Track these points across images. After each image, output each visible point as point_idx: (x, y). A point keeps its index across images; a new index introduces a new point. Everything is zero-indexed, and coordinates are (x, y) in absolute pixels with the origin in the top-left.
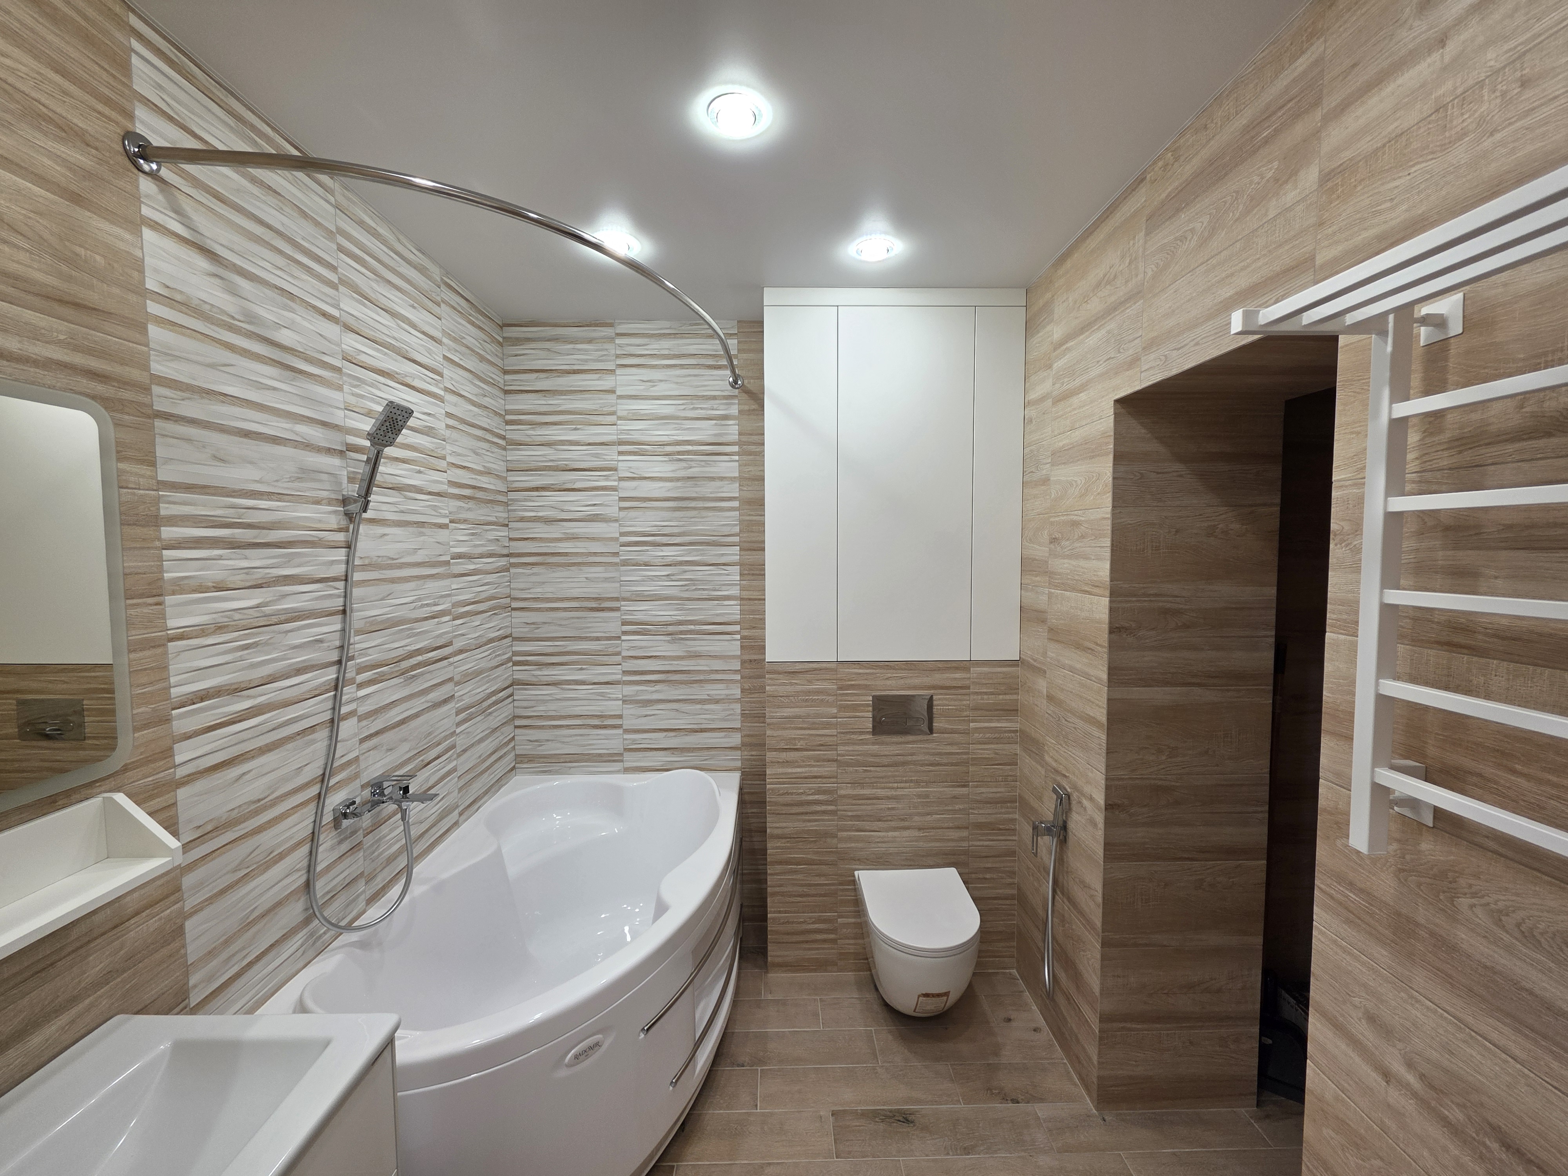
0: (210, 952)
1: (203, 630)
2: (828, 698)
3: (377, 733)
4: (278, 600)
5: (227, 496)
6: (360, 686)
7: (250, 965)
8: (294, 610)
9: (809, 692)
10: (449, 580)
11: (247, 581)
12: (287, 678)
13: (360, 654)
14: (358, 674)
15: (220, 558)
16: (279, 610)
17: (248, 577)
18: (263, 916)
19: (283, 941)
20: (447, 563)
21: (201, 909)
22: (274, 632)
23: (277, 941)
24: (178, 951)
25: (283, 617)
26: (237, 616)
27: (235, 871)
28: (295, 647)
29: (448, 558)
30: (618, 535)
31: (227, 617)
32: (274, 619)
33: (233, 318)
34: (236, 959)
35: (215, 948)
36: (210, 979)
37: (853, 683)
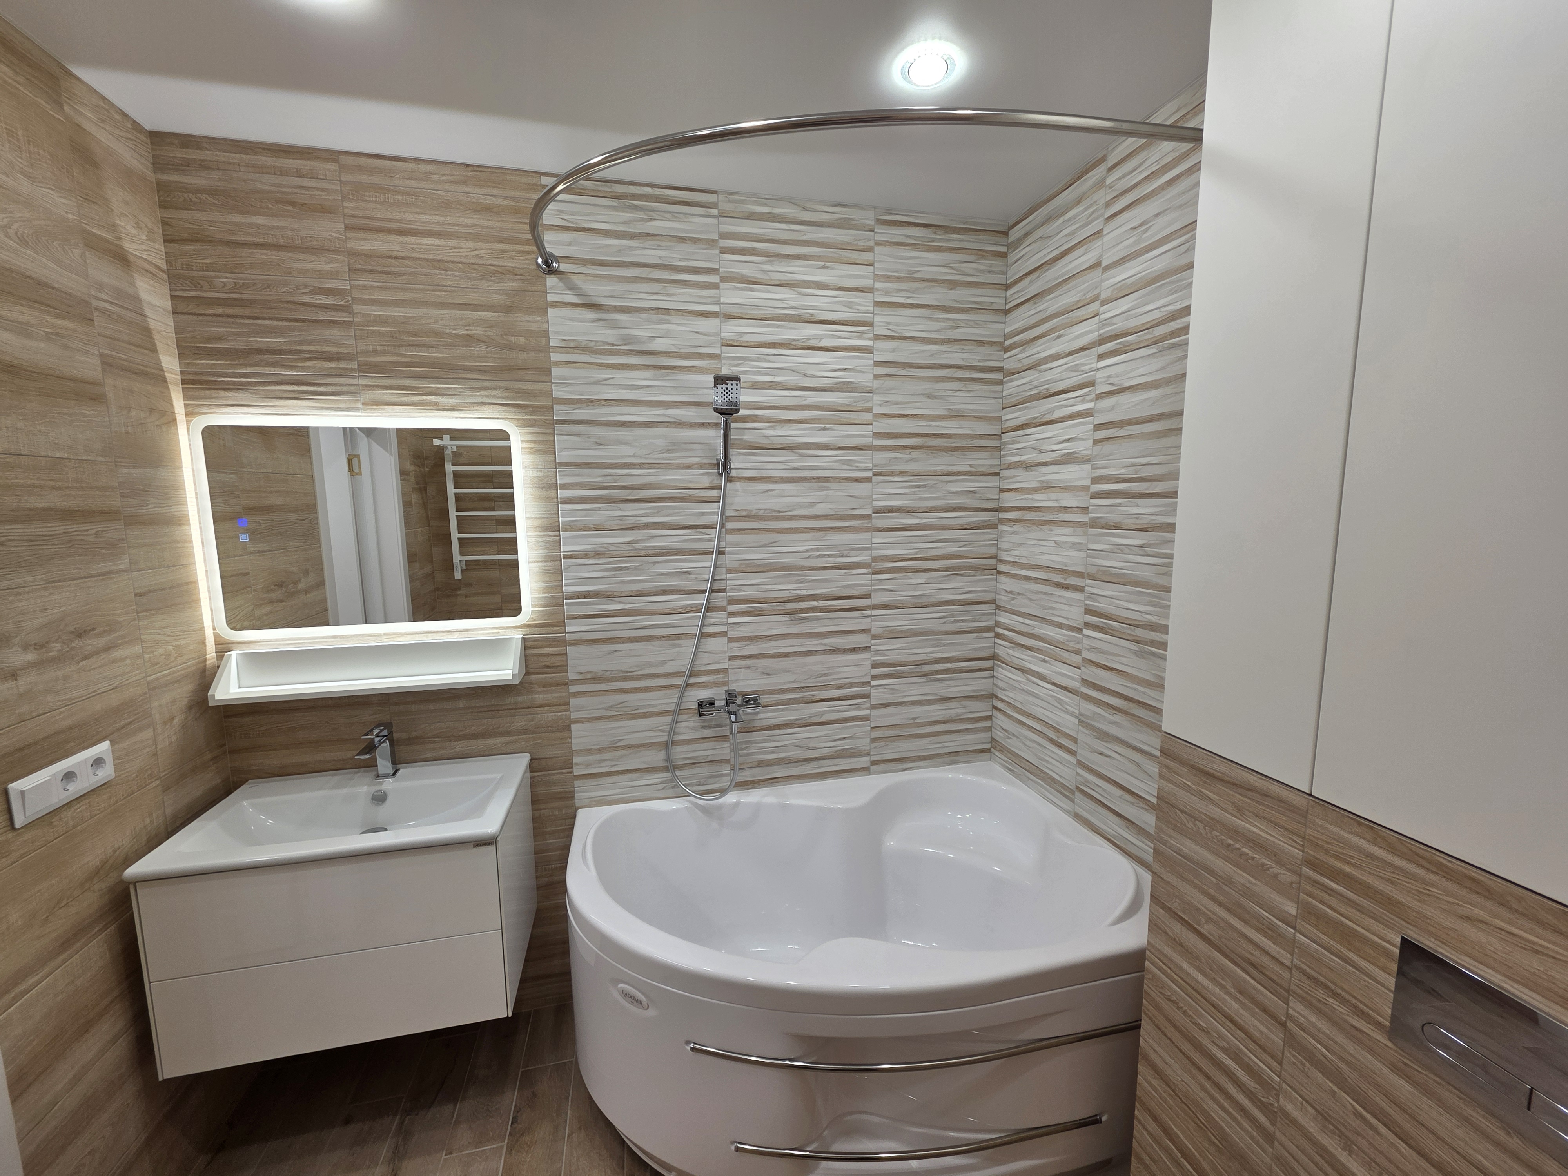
0: (587, 750)
1: (586, 555)
2: (1276, 869)
3: (750, 657)
4: (647, 539)
5: (606, 468)
6: (732, 614)
7: (617, 773)
8: (661, 548)
9: (1235, 833)
10: (870, 533)
11: (621, 525)
12: (654, 595)
13: (732, 589)
14: (729, 604)
15: (599, 509)
16: (646, 547)
17: (622, 522)
18: (628, 747)
19: (644, 772)
20: (868, 517)
21: (582, 722)
22: (642, 561)
23: (640, 769)
24: (566, 739)
25: (651, 552)
26: (612, 548)
27: (607, 709)
28: (662, 574)
29: (869, 512)
30: (1088, 482)
31: (604, 548)
32: (643, 553)
33: (613, 345)
34: (607, 763)
35: (591, 749)
36: (588, 766)
37: (1347, 869)
